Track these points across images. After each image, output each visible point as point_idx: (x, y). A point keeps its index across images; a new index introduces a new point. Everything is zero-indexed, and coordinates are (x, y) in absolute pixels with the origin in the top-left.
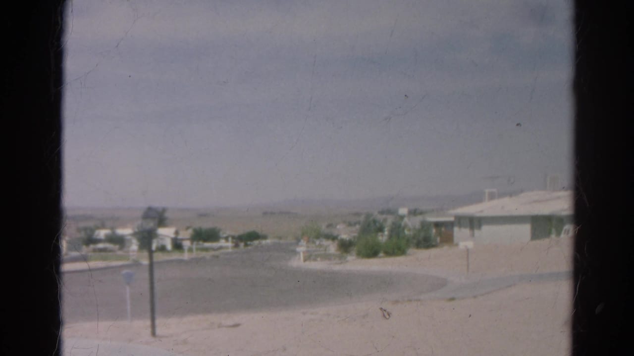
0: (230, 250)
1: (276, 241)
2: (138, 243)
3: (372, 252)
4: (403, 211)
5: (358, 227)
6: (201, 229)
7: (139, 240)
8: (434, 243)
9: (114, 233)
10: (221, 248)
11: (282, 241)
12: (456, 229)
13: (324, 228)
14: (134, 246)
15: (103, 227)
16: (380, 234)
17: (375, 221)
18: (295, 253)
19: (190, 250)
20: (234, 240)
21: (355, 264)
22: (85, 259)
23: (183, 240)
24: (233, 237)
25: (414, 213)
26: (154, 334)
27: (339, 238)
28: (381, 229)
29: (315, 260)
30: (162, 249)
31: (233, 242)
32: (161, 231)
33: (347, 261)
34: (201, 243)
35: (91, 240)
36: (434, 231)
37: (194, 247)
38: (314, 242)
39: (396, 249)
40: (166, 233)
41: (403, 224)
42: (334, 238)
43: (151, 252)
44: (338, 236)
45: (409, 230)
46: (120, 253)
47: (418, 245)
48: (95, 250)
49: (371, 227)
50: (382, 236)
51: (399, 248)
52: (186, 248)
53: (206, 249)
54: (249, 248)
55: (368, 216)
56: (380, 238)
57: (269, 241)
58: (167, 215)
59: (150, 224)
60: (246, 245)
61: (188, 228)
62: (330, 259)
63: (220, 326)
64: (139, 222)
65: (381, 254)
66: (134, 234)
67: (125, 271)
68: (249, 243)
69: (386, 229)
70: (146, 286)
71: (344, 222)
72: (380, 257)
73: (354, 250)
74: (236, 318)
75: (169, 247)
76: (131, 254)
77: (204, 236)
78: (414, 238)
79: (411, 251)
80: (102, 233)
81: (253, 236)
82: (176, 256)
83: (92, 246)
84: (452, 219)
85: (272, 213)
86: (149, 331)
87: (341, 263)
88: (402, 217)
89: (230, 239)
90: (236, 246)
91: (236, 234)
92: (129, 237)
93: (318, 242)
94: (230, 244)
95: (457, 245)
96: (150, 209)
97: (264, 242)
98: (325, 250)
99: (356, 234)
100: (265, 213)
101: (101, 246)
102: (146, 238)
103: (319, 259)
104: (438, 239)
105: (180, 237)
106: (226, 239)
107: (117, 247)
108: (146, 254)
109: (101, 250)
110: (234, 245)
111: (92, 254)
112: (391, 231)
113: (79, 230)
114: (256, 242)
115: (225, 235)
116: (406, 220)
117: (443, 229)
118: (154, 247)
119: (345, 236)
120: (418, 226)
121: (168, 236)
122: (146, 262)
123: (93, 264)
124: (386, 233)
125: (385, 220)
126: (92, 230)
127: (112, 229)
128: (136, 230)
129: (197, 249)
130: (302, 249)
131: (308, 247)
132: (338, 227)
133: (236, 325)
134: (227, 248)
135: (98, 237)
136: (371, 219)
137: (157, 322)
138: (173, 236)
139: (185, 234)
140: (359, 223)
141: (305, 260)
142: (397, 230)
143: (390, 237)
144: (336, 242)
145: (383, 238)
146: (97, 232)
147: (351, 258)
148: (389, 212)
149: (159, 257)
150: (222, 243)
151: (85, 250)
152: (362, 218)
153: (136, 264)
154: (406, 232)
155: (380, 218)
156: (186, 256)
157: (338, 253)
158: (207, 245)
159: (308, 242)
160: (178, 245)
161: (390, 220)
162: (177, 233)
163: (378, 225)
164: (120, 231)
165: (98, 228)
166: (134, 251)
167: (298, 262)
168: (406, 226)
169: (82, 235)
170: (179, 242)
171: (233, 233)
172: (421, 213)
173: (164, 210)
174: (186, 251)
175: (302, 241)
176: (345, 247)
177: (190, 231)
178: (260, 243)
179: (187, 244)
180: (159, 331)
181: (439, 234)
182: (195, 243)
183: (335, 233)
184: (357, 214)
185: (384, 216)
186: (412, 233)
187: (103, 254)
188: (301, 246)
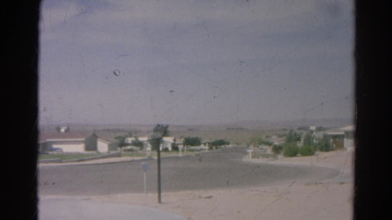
0: (207, 151)
1: (235, 146)
2: (151, 146)
3: (293, 153)
4: (313, 128)
5: (285, 137)
6: (189, 138)
7: (151, 144)
8: (331, 148)
9: (137, 139)
10: (201, 150)
11: (239, 146)
12: (345, 140)
13: (264, 138)
14: (149, 148)
15: (130, 136)
16: (298, 142)
17: (295, 134)
18: (246, 153)
19: (183, 150)
20: (210, 145)
21: (282, 161)
22: (119, 155)
23: (178, 144)
24: (209, 143)
25: (319, 129)
26: (160, 201)
27: (273, 144)
28: (299, 139)
29: (258, 157)
30: (166, 150)
31: (209, 146)
32: (165, 139)
33: (278, 159)
34: (189, 146)
35: (122, 144)
36: (332, 140)
37: (185, 148)
38: (258, 147)
39: (308, 152)
40: (168, 140)
41: (313, 136)
42: (270, 144)
43: (159, 152)
44: (273, 143)
45: (316, 140)
46: (140, 152)
47: (322, 150)
48: (125, 150)
49: (293, 138)
50: (299, 143)
51: (310, 151)
52: (180, 150)
53: (192, 151)
54: (219, 150)
55: (291, 131)
56: (298, 145)
57: (230, 146)
58: (169, 129)
59: (159, 135)
60: (217, 148)
61: (181, 138)
62: (267, 157)
63: (200, 197)
64: (152, 134)
65: (299, 155)
66: (149, 141)
67: (143, 163)
68: (218, 146)
69: (302, 139)
70: (156, 172)
71: (276, 135)
72: (299, 156)
73: (283, 151)
74: (210, 193)
75: (170, 149)
76: (147, 152)
77: (191, 142)
78: (319, 144)
79: (317, 153)
80: (130, 140)
81: (221, 143)
82: (174, 154)
83: (124, 148)
84: (343, 133)
85: (232, 129)
86: (157, 200)
87: (275, 160)
88: (312, 132)
89: (207, 144)
90: (211, 148)
91: (211, 142)
92: (146, 143)
93: (260, 147)
94: (207, 147)
95: (346, 149)
96: (158, 125)
97: (227, 146)
98: (265, 152)
99: (283, 142)
100: (228, 129)
101: (129, 147)
102: (156, 143)
103: (261, 157)
104: (334, 145)
105: (177, 143)
106: (205, 144)
107: (139, 148)
108: (156, 153)
109: (129, 150)
110: (209, 148)
111: (123, 152)
112: (305, 141)
113: (116, 138)
114: (223, 146)
115: (204, 142)
116: (314, 133)
117: (337, 140)
118: (161, 149)
119: (276, 143)
120: (321, 138)
121: (170, 142)
122: (156, 158)
123: (123, 159)
124: (302, 142)
125: (302, 133)
126: (124, 138)
127: (136, 137)
128: (151, 138)
129: (187, 150)
130: (250, 151)
131: (254, 150)
132: (273, 137)
133: (210, 197)
134: (205, 149)
135: (127, 143)
136: (293, 133)
137: (162, 194)
138: (173, 142)
139: (180, 141)
140: (285, 135)
141: (252, 158)
142: (309, 139)
143: (305, 143)
144: (272, 147)
145: (300, 144)
146: (126, 139)
147: (280, 156)
148: (304, 128)
149: (163, 154)
150: (202, 146)
151: (119, 150)
152: (287, 132)
153: (150, 159)
154: (315, 141)
155: (298, 132)
156: (180, 154)
157: (273, 153)
158: (192, 148)
159: (254, 146)
160: (175, 148)
161: (305, 133)
162: (175, 140)
163: (297, 136)
164: (141, 139)
165: (127, 137)
166: (148, 151)
167: (248, 159)
168: (314, 137)
169: (117, 141)
170: (176, 146)
171: (208, 141)
172: (324, 129)
173: (167, 127)
174: (180, 151)
175: (251, 146)
176: (277, 150)
177: (183, 139)
178: (225, 147)
179: (181, 147)
180: (163, 200)
181: (334, 142)
182: (186, 146)
183: (271, 141)
184: (285, 130)
185: (301, 131)
186: (318, 142)
187: (130, 152)
188: (250, 149)
